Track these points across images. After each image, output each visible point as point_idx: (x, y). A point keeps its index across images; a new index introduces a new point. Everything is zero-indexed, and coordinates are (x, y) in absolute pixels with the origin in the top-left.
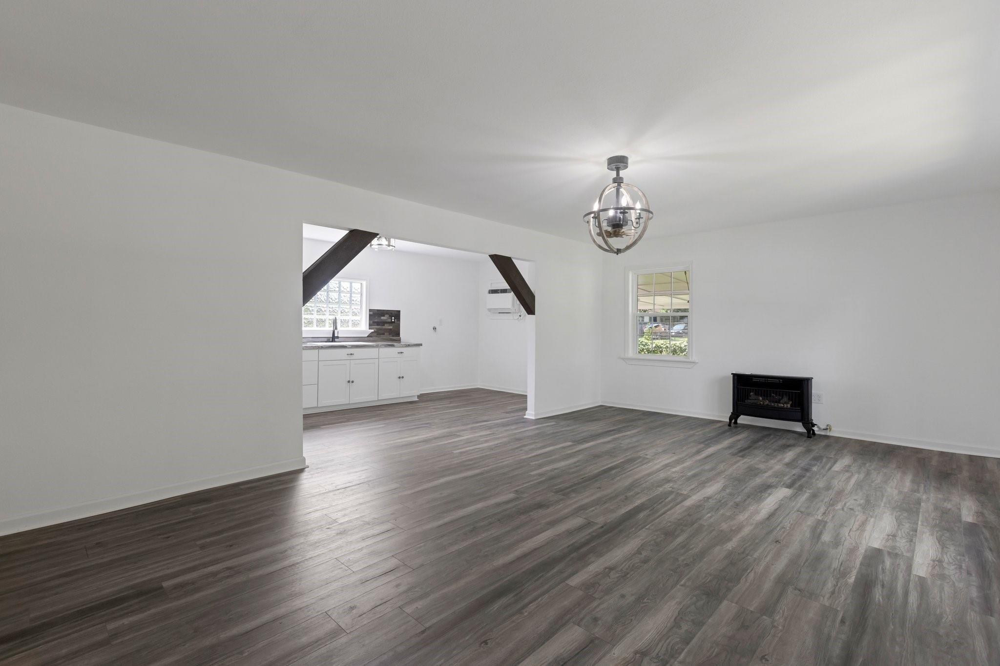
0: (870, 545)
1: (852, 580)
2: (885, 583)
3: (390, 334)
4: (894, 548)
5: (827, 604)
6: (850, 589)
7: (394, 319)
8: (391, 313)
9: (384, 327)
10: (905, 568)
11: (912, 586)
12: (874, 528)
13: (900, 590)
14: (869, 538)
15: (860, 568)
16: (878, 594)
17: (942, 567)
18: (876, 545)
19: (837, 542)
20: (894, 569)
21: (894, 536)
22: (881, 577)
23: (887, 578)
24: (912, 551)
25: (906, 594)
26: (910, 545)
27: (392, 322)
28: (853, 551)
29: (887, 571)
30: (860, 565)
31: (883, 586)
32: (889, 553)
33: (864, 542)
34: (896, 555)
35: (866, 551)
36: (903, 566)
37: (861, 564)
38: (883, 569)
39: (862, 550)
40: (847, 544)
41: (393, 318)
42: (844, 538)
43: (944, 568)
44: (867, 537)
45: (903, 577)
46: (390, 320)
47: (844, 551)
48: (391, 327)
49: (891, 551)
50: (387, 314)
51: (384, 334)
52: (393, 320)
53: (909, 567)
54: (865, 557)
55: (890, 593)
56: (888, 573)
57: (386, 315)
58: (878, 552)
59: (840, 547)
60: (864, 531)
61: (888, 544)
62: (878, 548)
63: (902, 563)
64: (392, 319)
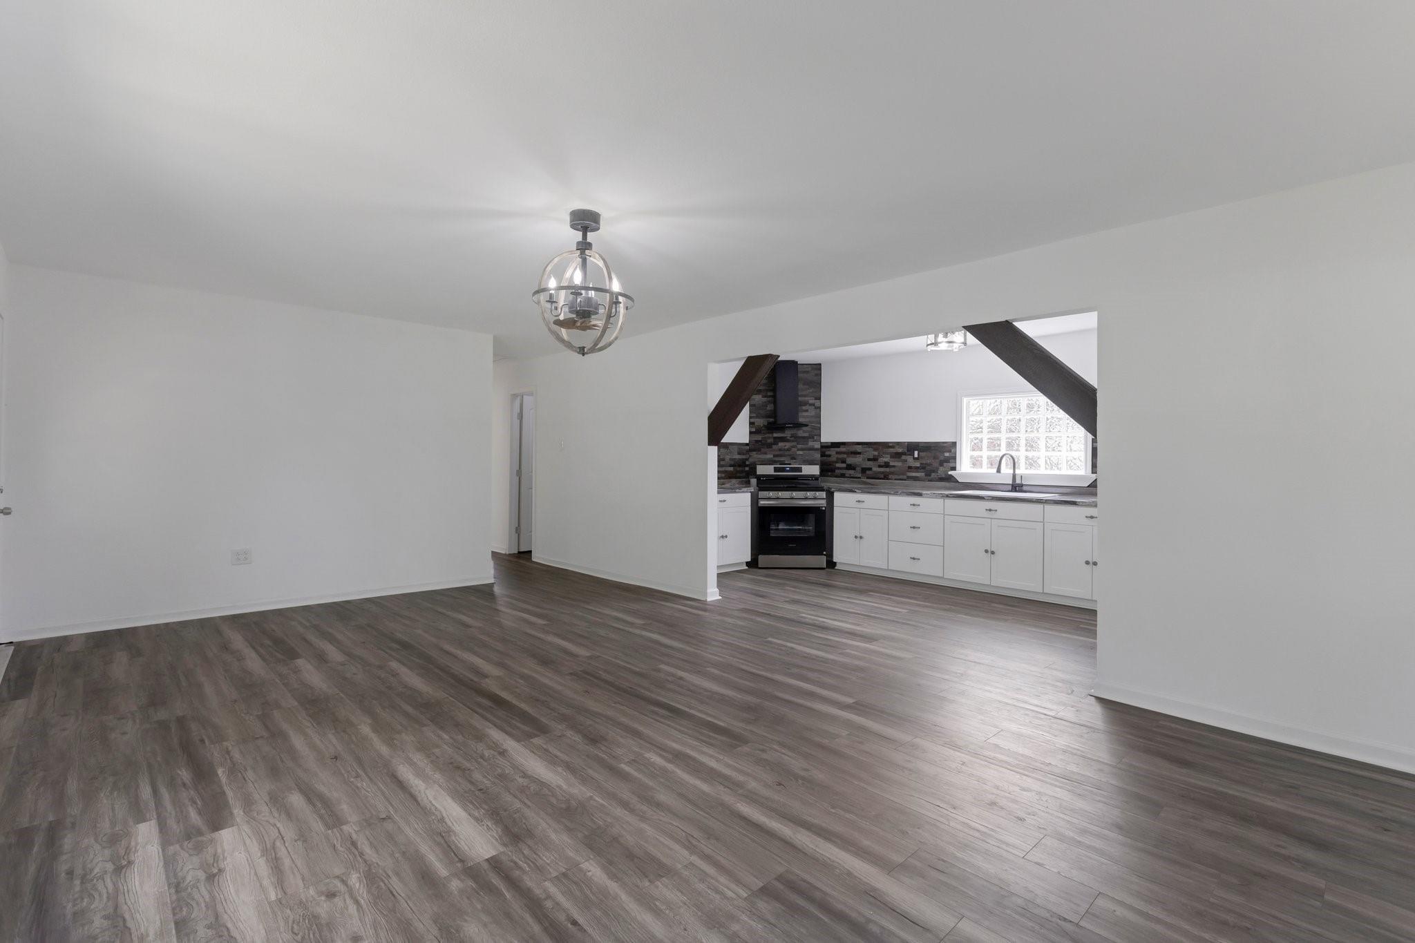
0: (235, 828)
1: (220, 772)
2: (183, 789)
4: (199, 849)
5: (225, 743)
6: (215, 764)
10: (168, 822)
11: (152, 804)
12: (253, 872)
13: (164, 791)
14: (245, 843)
15: (221, 787)
16: (185, 774)
17: (114, 859)
18: (226, 836)
19: (276, 800)
20: (182, 812)
21: (211, 878)
22: (192, 792)
23: (184, 795)
24: (169, 863)
25: (155, 792)
26: (175, 875)
28: (248, 803)
29: (190, 803)
30: (224, 791)
31: (184, 785)
32: (200, 833)
33: (246, 828)
34: (188, 837)
35: (232, 814)
36: (172, 823)
37: (224, 793)
38: (195, 802)
39: (238, 812)
40: (264, 810)
42: (276, 815)
43: (112, 860)
44: (248, 841)
45: (166, 807)
47: (256, 796)
49: (200, 838)
53: (163, 828)
54: (226, 804)
55: (172, 784)
56: (186, 801)
58: (216, 826)
59: (267, 798)
60: (265, 852)
61: (210, 850)
62: (220, 832)
63: (175, 827)
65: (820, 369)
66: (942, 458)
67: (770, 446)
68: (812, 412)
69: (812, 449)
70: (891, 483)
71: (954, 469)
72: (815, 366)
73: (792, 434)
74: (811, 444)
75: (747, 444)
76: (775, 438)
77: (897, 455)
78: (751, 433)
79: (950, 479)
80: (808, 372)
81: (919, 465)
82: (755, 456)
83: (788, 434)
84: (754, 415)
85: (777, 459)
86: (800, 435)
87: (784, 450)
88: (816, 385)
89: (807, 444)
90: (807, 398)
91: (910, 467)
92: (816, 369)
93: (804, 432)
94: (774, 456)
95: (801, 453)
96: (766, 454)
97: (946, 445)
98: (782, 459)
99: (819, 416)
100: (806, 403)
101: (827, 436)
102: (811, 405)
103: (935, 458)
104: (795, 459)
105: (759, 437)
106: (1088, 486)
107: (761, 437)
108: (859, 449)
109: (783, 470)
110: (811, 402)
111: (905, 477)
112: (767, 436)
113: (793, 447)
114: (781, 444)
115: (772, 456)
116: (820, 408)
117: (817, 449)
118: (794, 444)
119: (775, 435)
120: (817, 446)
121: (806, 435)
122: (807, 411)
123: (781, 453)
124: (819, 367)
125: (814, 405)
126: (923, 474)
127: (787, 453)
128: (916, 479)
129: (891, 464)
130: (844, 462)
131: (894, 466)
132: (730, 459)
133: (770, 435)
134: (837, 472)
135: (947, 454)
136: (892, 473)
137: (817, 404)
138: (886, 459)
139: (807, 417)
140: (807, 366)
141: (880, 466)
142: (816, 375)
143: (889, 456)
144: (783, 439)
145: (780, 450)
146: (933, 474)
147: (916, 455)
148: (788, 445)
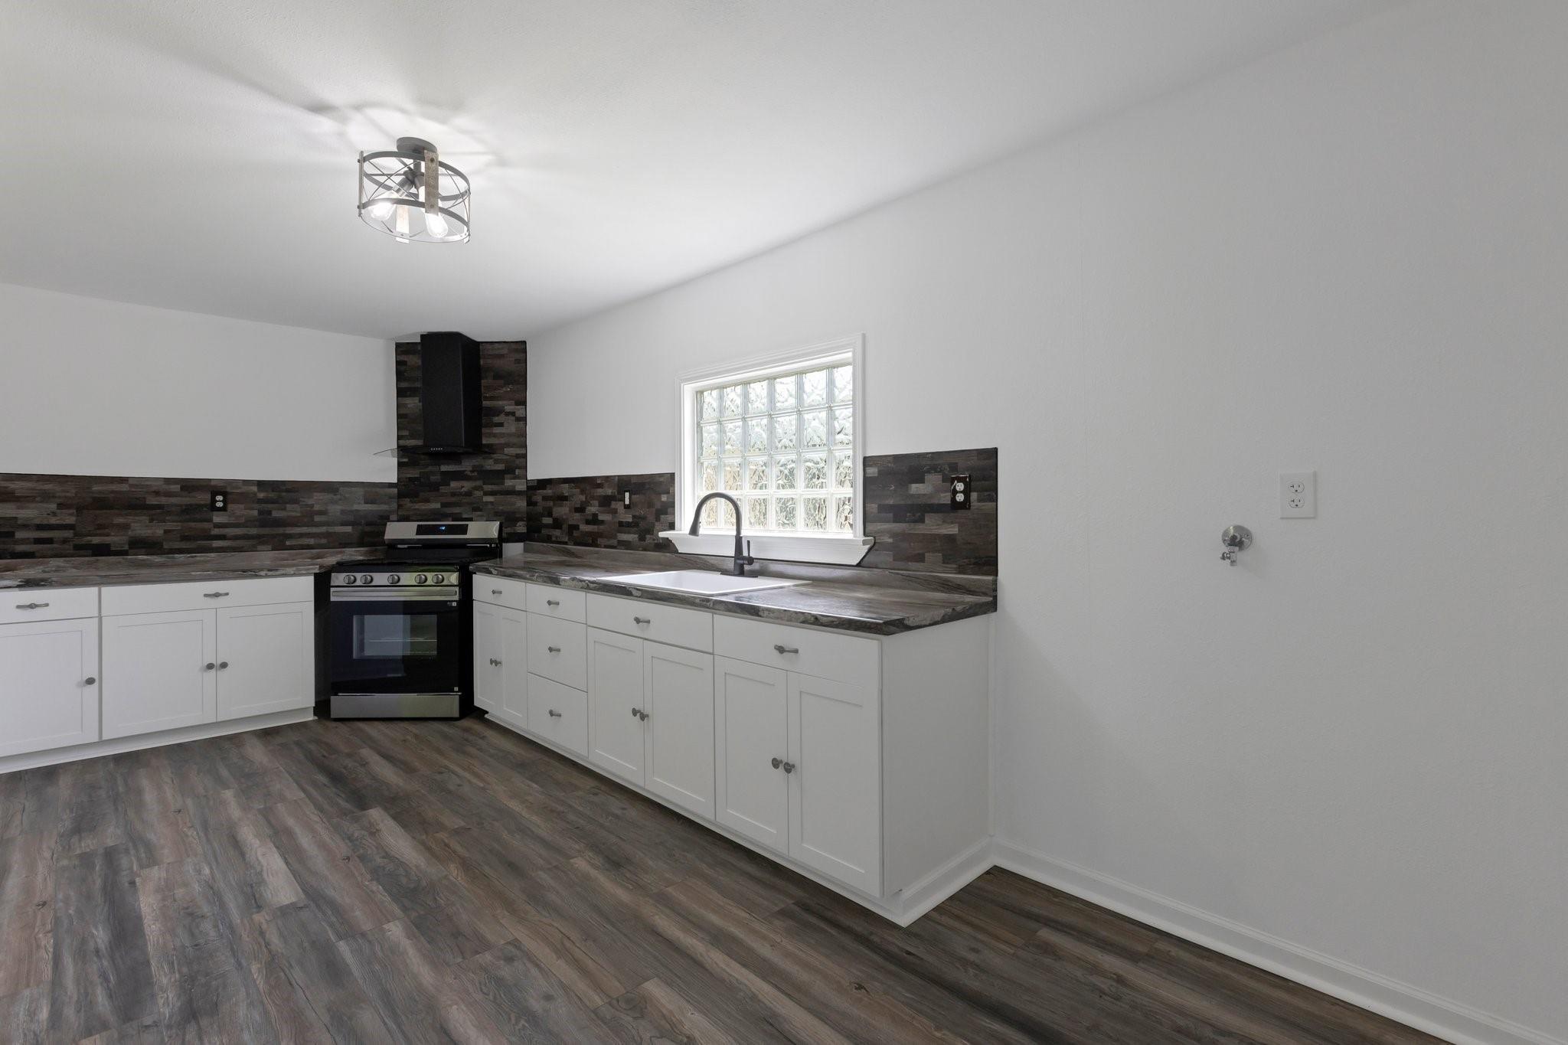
3: (946, 560)
7: (966, 492)
8: (954, 467)
9: (921, 529)
27: (955, 506)
41: (960, 486)
46: (945, 498)
48: (954, 530)
50: (934, 469)
51: (920, 558)
52: (960, 498)
57: (928, 477)
64: (955, 492)
65: (525, 351)
66: (658, 506)
67: (434, 487)
68: (510, 427)
69: (512, 492)
70: (597, 553)
71: (672, 527)
72: (514, 346)
73: (474, 466)
74: (509, 483)
75: (390, 485)
76: (443, 473)
77: (606, 502)
78: (400, 465)
79: (667, 546)
80: (501, 356)
81: (630, 520)
82: (409, 505)
83: (467, 465)
84: (405, 433)
85: (448, 510)
86: (488, 468)
87: (460, 494)
88: (517, 380)
89: (503, 484)
90: (500, 403)
91: (621, 524)
92: (516, 351)
93: (497, 461)
94: (444, 505)
95: (490, 499)
96: (427, 501)
97: (662, 479)
98: (456, 510)
99: (523, 434)
100: (498, 411)
101: (536, 471)
102: (508, 414)
103: (650, 505)
104: (481, 510)
105: (414, 473)
106: (859, 565)
107: (418, 471)
108: (565, 490)
109: (435, 530)
110: (508, 408)
111: (614, 542)
112: (430, 468)
113: (476, 488)
114: (454, 484)
115: (438, 506)
116: (525, 419)
117: (520, 493)
118: (479, 483)
119: (444, 468)
120: (521, 486)
121: (501, 467)
122: (501, 425)
123: (453, 499)
124: (523, 347)
125: (513, 414)
126: (636, 536)
127: (466, 500)
128: (627, 545)
129: (601, 517)
130: (550, 515)
131: (602, 522)
132: (343, 512)
133: (434, 469)
134: (544, 531)
135: (664, 498)
136: (600, 535)
137: (519, 414)
138: (593, 509)
139: (502, 435)
140: (500, 346)
141: (588, 522)
142: (518, 361)
143: (596, 503)
144: (459, 476)
145: (453, 494)
146: (648, 536)
147: (627, 502)
148: (467, 485)
